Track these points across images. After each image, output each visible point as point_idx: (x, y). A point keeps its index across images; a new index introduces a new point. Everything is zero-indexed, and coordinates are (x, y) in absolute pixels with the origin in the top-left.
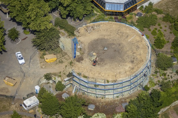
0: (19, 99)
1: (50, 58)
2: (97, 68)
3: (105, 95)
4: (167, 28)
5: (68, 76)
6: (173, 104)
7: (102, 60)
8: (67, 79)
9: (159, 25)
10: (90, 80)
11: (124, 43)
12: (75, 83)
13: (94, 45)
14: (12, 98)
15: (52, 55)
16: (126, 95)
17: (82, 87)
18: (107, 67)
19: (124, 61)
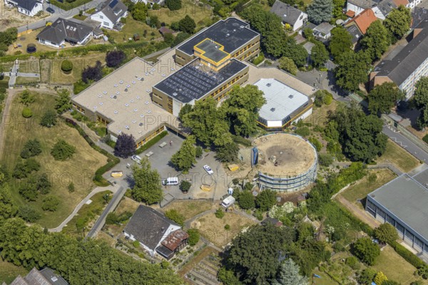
0: (217, 200)
1: (233, 167)
2: (279, 167)
3: (286, 189)
4: (319, 136)
5: (255, 177)
6: (340, 191)
7: (281, 161)
8: (255, 179)
9: (312, 134)
10: (275, 177)
11: (294, 147)
12: (261, 183)
13: (271, 151)
14: (212, 200)
15: (234, 165)
16: (302, 188)
17: (268, 185)
18: (286, 166)
19: (299, 160)
